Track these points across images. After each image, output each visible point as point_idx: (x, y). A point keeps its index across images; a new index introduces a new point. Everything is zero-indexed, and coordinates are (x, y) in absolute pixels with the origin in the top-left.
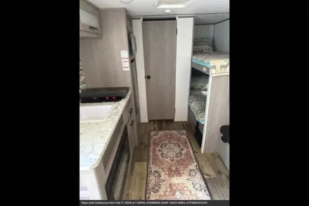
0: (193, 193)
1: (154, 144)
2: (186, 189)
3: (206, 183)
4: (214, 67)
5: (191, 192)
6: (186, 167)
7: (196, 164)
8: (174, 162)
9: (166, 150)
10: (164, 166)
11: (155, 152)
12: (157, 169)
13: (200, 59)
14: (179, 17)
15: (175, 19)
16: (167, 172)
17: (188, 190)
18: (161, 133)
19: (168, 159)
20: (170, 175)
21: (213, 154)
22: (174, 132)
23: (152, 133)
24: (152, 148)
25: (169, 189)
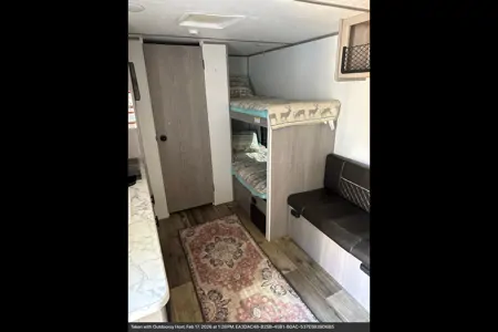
0: (277, 302)
1: (192, 250)
2: (265, 300)
3: (288, 281)
4: (274, 116)
5: (273, 301)
6: (254, 268)
7: (266, 259)
8: (235, 267)
9: (218, 253)
10: (221, 279)
11: (199, 262)
12: (212, 286)
13: (247, 106)
14: (205, 43)
15: (198, 44)
16: (229, 286)
17: (269, 300)
18: (199, 229)
19: (225, 266)
20: (236, 289)
21: (283, 239)
22: (219, 222)
23: (184, 233)
24: (191, 257)
25: (241, 311)
